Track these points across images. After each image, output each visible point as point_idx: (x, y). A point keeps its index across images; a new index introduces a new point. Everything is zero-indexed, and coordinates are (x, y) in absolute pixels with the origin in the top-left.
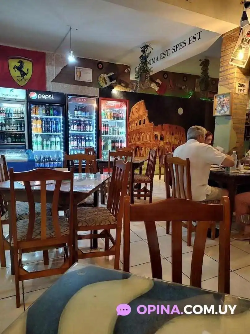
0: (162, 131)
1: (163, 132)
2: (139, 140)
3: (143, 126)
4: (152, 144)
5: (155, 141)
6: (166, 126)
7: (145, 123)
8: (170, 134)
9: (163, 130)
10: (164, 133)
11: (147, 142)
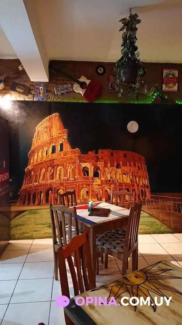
0: (97, 161)
1: (98, 163)
2: (52, 177)
3: (60, 154)
4: (77, 184)
5: (83, 178)
6: (104, 153)
7: (64, 150)
8: (112, 166)
9: (98, 159)
10: (100, 164)
11: (68, 180)
